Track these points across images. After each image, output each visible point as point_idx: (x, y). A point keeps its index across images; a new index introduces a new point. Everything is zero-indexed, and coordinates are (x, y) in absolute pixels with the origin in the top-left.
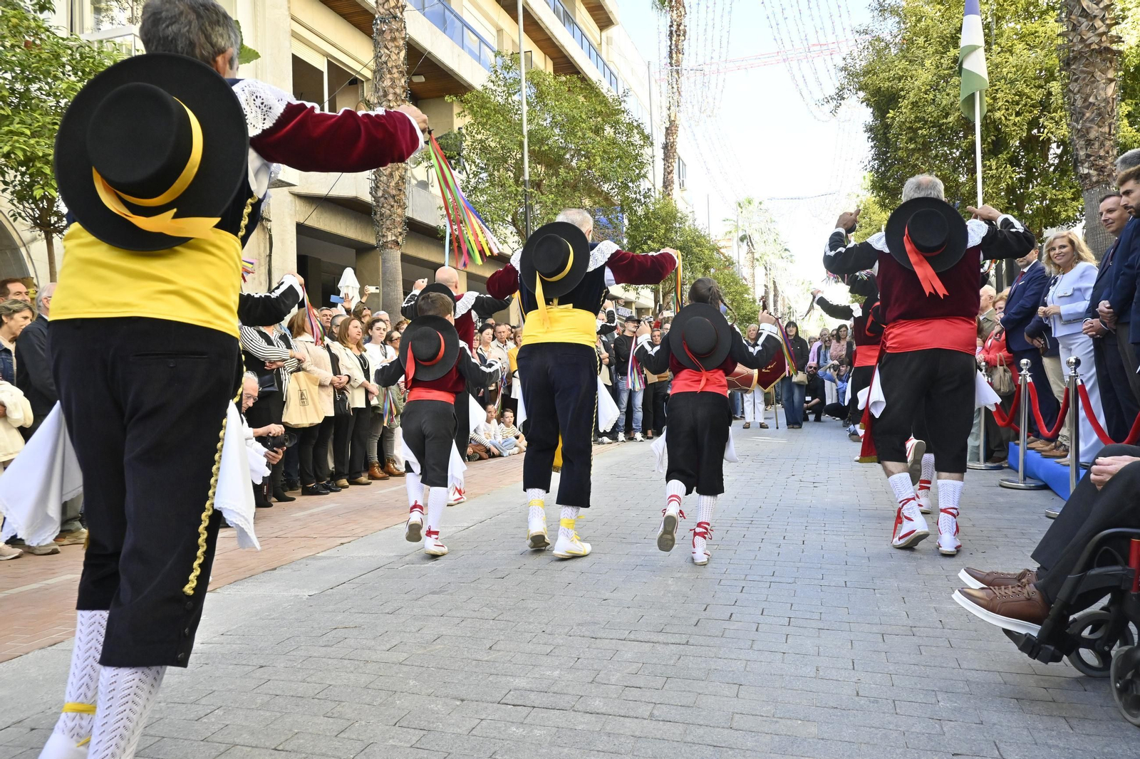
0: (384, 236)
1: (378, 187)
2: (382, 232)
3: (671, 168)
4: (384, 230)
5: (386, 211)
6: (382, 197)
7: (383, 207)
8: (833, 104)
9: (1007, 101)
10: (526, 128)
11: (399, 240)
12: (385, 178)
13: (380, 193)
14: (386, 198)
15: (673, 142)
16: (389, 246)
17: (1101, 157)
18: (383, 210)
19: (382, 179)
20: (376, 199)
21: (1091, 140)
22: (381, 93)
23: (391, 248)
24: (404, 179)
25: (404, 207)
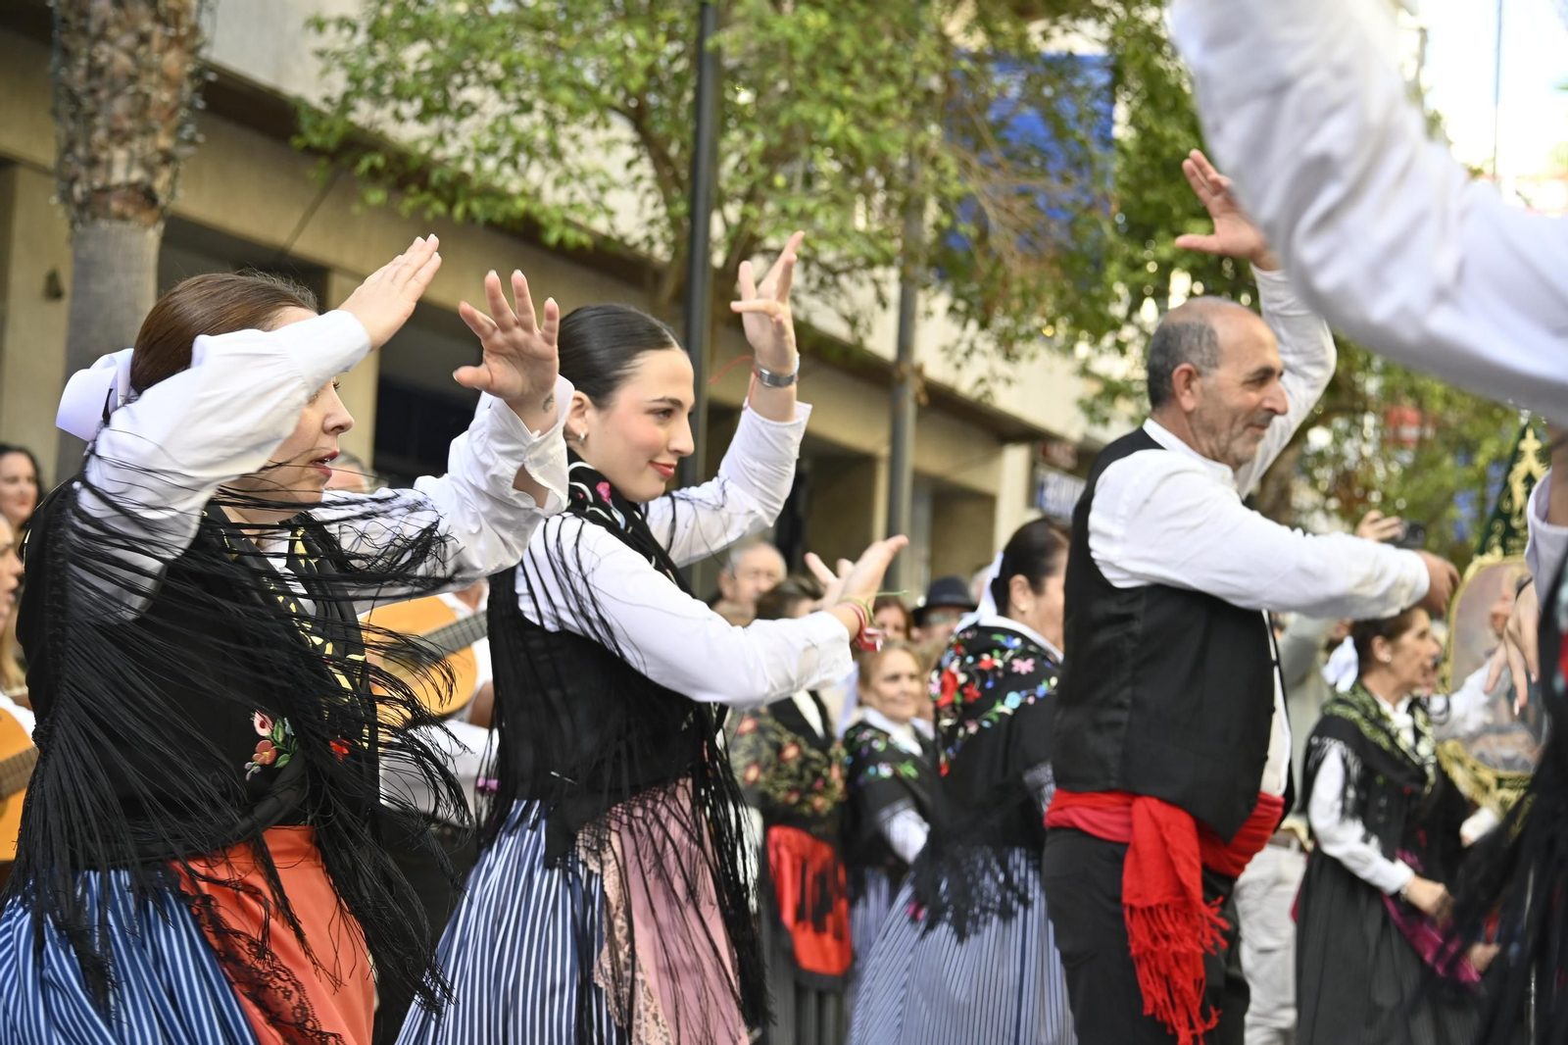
0: (93, 162)
2: (88, 145)
4: (100, 135)
5: (115, 56)
7: (102, 36)
16: (115, 206)
18: (104, 52)
23: (122, 217)
25: (189, 41)
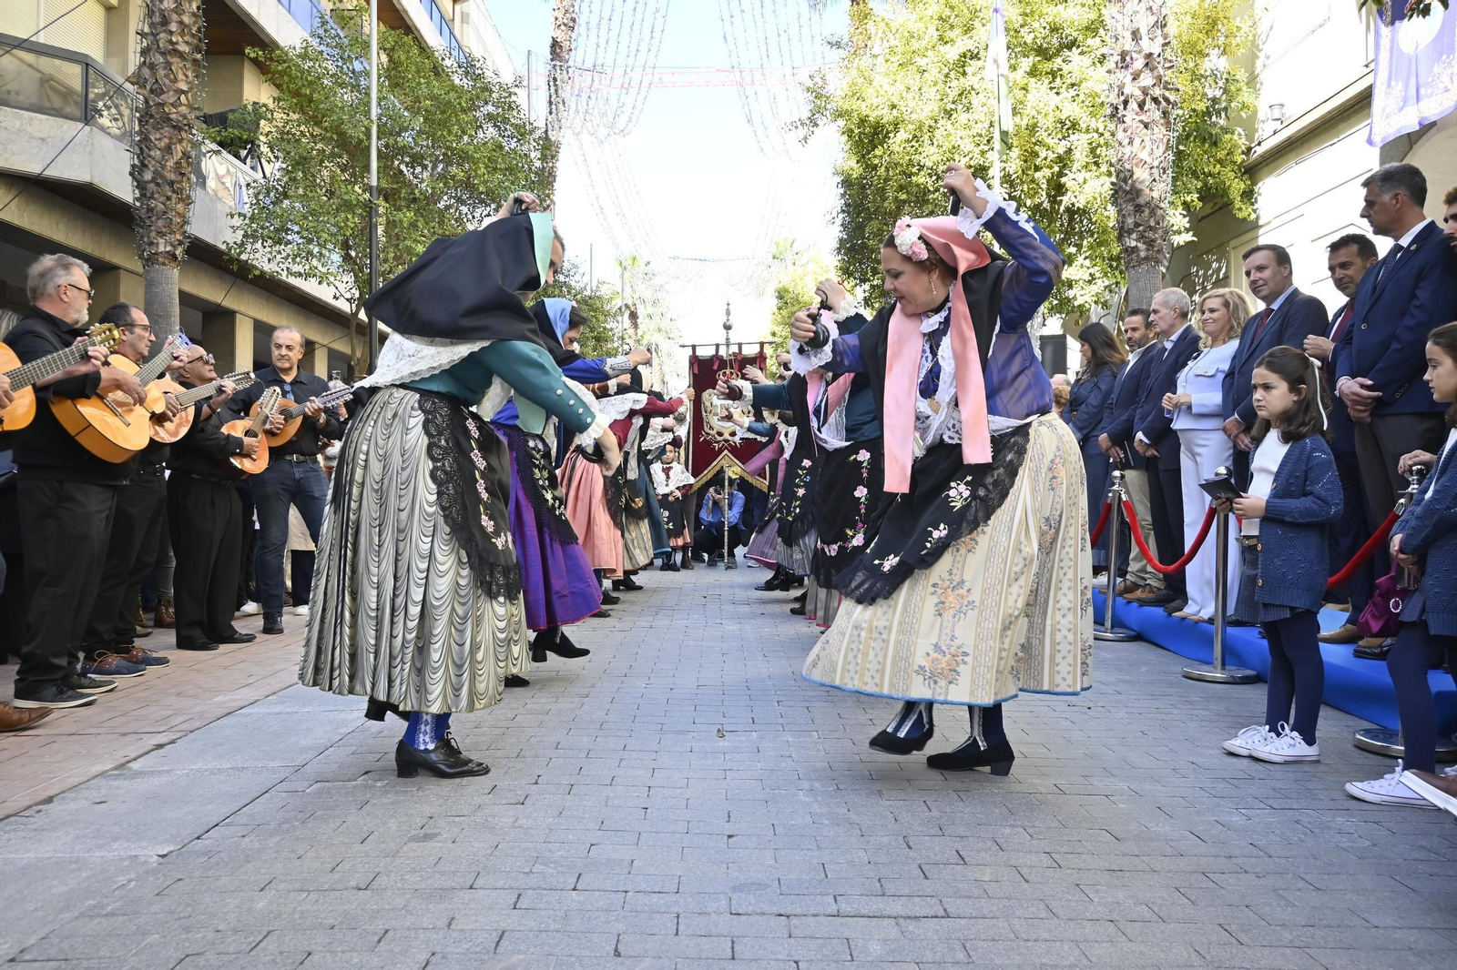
1: (146, 166)
2: (149, 237)
3: (548, 202)
4: (153, 234)
6: (151, 181)
7: (152, 197)
8: (802, 132)
9: (1025, 151)
10: (375, 111)
11: (177, 252)
12: (158, 152)
13: (148, 176)
14: (158, 185)
15: (552, 168)
16: (160, 260)
17: (1151, 228)
18: (153, 203)
19: (152, 153)
20: (141, 185)
21: (1141, 206)
22: (157, 19)
23: (164, 264)
24: (189, 157)
25: (187, 201)
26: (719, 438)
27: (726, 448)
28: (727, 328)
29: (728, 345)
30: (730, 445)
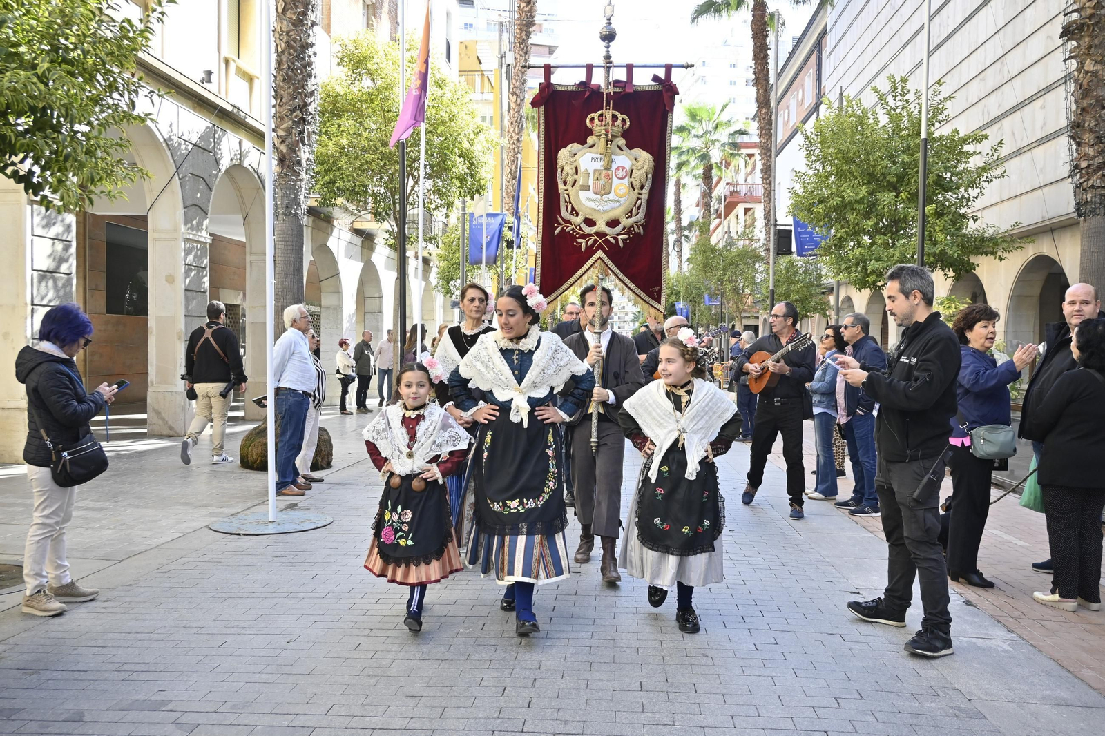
26: (587, 230)
27: (600, 247)
28: (609, 37)
29: (608, 65)
30: (607, 241)
